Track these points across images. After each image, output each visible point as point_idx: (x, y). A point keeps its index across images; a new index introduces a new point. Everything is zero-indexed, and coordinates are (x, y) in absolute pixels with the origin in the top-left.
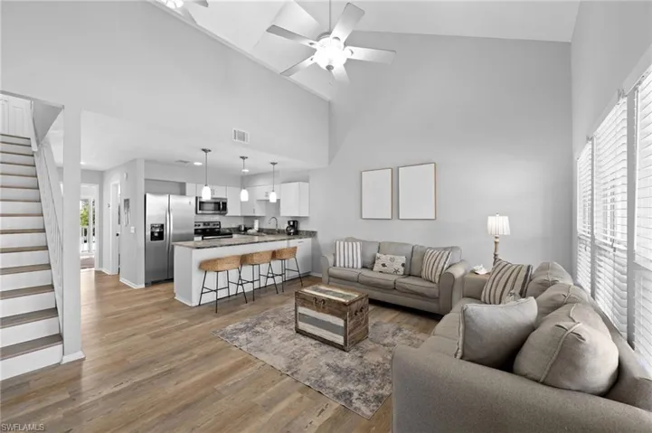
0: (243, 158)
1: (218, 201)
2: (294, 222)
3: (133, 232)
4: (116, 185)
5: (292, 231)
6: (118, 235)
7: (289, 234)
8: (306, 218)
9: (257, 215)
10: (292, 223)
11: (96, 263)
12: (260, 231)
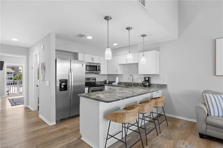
0: (128, 29)
1: (96, 65)
2: (149, 78)
3: (48, 84)
4: (36, 55)
5: (147, 84)
6: (37, 86)
7: (145, 86)
8: (157, 75)
9: (119, 73)
10: (147, 79)
11: (25, 102)
12: (120, 83)
